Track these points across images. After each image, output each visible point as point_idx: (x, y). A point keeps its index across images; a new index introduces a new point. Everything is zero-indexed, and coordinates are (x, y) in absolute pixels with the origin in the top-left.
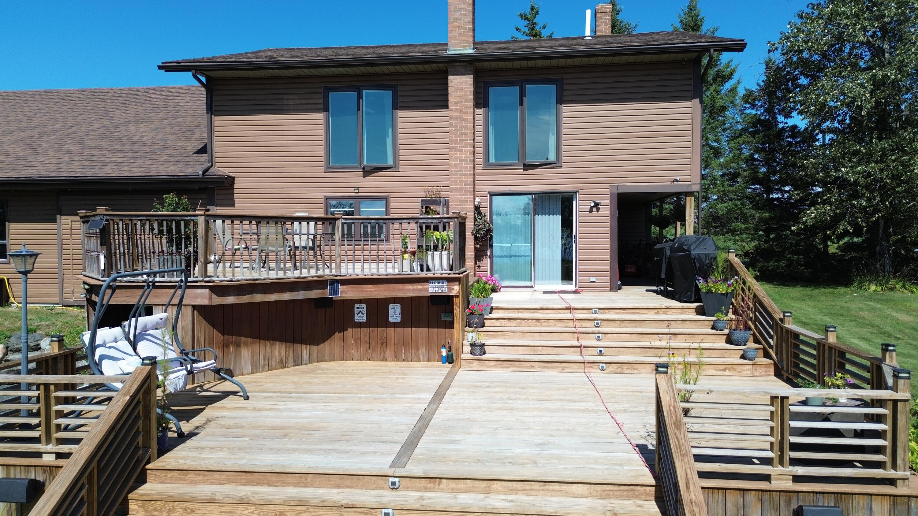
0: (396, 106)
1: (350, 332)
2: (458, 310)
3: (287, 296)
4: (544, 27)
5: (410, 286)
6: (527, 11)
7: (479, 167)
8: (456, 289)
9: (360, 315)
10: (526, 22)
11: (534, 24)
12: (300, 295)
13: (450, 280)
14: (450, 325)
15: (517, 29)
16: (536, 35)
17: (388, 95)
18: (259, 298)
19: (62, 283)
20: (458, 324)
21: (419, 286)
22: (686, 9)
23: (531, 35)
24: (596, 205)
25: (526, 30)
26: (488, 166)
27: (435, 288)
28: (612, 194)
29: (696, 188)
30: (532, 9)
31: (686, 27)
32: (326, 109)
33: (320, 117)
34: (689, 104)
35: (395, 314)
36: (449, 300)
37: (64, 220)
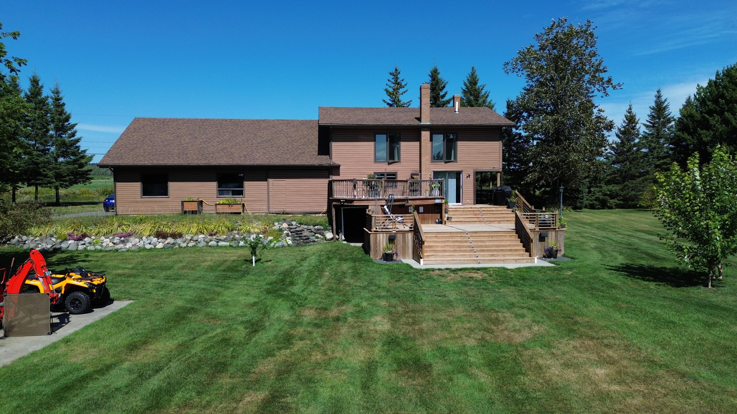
0: (400, 140)
2: (444, 208)
4: (403, 80)
5: (430, 201)
6: (394, 71)
8: (443, 201)
9: (411, 210)
10: (393, 77)
11: (397, 78)
13: (440, 199)
14: (440, 213)
15: (389, 80)
16: (398, 84)
19: (269, 205)
20: (443, 211)
21: (433, 201)
22: (470, 74)
23: (396, 83)
24: (469, 175)
25: (393, 81)
27: (437, 201)
28: (474, 172)
29: (499, 170)
30: (396, 70)
31: (470, 83)
32: (375, 141)
33: (372, 143)
34: (498, 142)
35: (421, 209)
36: (440, 205)
37: (270, 180)
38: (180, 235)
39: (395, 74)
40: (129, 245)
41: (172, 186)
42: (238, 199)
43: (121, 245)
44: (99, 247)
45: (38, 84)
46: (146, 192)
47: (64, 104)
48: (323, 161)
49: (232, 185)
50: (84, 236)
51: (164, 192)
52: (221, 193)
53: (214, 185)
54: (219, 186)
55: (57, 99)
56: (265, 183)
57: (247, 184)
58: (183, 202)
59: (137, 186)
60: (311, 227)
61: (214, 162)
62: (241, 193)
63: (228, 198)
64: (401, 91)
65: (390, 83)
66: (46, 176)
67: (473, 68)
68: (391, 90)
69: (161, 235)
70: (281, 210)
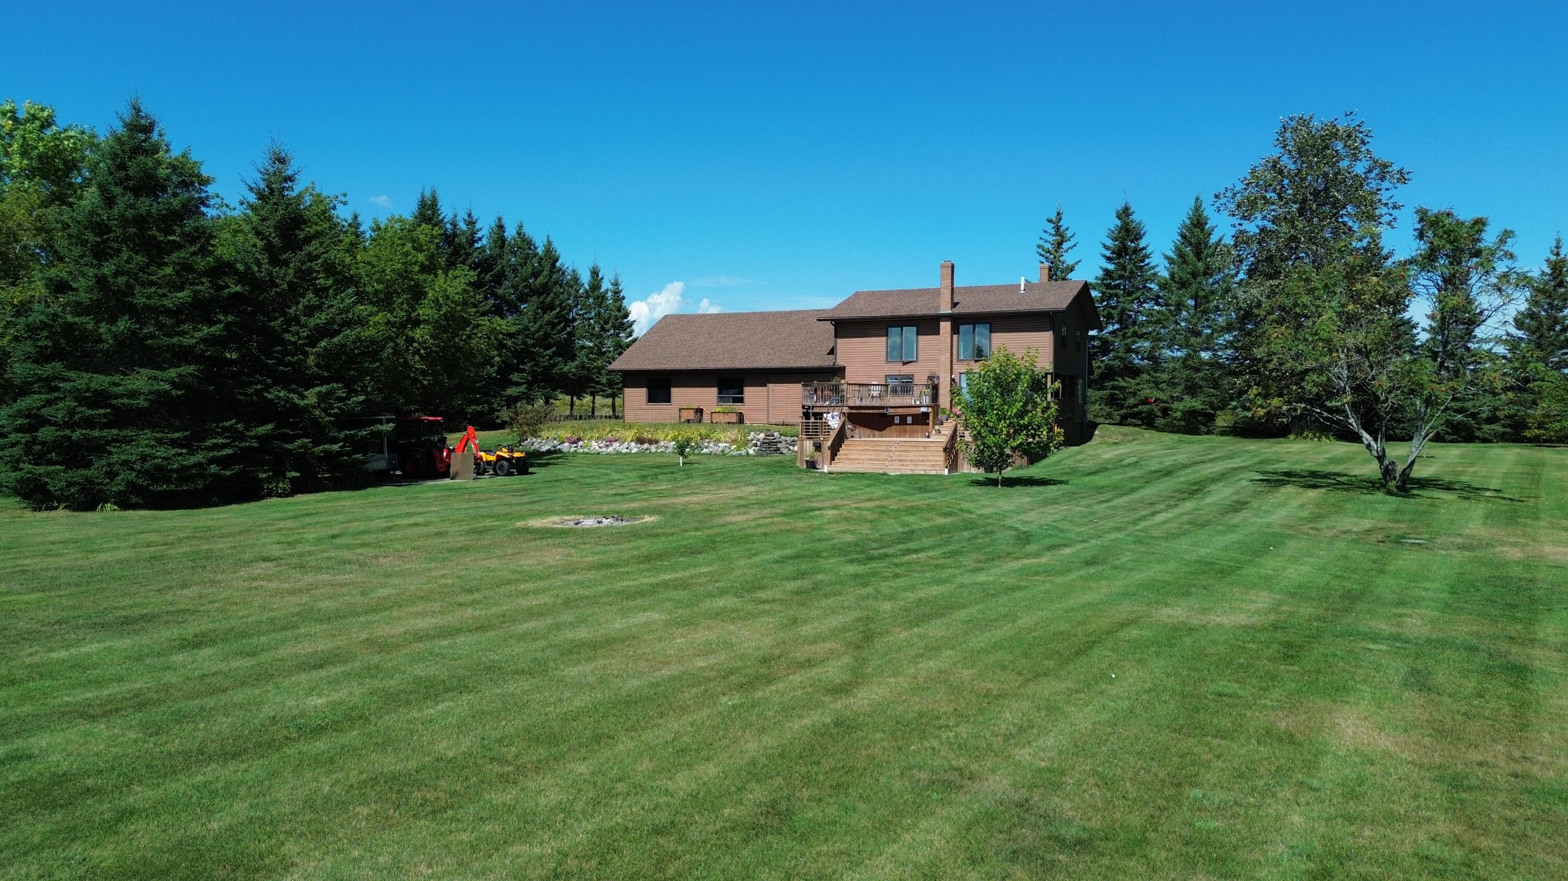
0: (918, 334)
1: (893, 427)
2: (931, 418)
3: (871, 411)
4: (1067, 230)
5: (914, 409)
6: (1054, 216)
7: (954, 361)
8: (930, 410)
9: (897, 420)
10: (1052, 226)
11: (1059, 227)
12: (876, 411)
13: (928, 407)
14: (928, 424)
15: (1045, 231)
16: (1061, 236)
17: (914, 329)
18: (863, 411)
19: (768, 414)
20: (931, 422)
21: (918, 409)
23: (1056, 235)
25: (1053, 232)
26: (959, 360)
27: (923, 410)
29: (1051, 371)
30: (1058, 214)
32: (887, 335)
33: (885, 338)
34: (1049, 333)
35: (909, 420)
36: (926, 415)
37: (770, 386)
38: (657, 442)
39: (1056, 222)
40: (610, 449)
41: (676, 392)
42: (738, 407)
43: (604, 449)
44: (586, 450)
45: (598, 276)
46: (652, 399)
47: (624, 298)
48: (827, 362)
49: (732, 391)
50: (579, 439)
51: (667, 399)
52: (721, 399)
53: (714, 391)
54: (720, 393)
55: (617, 293)
56: (765, 388)
57: (747, 390)
58: (680, 410)
59: (642, 392)
60: (788, 439)
61: (712, 366)
62: (741, 400)
63: (729, 406)
64: (1065, 246)
65: (1046, 236)
66: (598, 383)
67: (1197, 199)
68: (1048, 246)
69: (640, 441)
70: (780, 421)
